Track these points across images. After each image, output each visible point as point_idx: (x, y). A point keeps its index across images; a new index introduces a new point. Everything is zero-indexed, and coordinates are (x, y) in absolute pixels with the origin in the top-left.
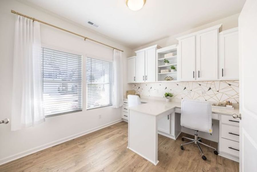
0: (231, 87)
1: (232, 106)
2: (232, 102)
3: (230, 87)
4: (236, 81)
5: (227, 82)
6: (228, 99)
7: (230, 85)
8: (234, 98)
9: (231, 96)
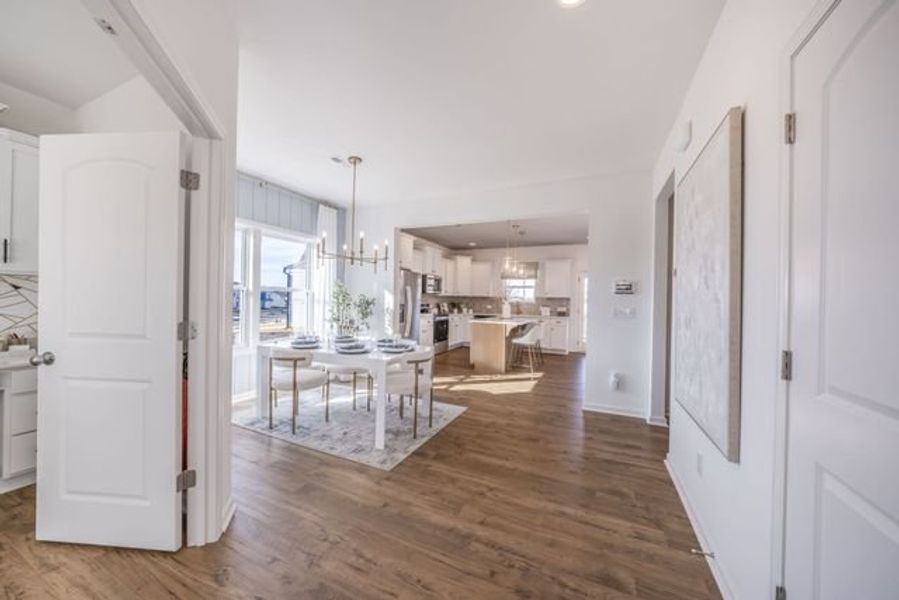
0: (20, 294)
1: (27, 347)
2: (26, 336)
3: (15, 293)
4: (32, 278)
5: (6, 278)
6: (11, 327)
7: (16, 288)
8: (29, 325)
9: (18, 320)
